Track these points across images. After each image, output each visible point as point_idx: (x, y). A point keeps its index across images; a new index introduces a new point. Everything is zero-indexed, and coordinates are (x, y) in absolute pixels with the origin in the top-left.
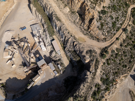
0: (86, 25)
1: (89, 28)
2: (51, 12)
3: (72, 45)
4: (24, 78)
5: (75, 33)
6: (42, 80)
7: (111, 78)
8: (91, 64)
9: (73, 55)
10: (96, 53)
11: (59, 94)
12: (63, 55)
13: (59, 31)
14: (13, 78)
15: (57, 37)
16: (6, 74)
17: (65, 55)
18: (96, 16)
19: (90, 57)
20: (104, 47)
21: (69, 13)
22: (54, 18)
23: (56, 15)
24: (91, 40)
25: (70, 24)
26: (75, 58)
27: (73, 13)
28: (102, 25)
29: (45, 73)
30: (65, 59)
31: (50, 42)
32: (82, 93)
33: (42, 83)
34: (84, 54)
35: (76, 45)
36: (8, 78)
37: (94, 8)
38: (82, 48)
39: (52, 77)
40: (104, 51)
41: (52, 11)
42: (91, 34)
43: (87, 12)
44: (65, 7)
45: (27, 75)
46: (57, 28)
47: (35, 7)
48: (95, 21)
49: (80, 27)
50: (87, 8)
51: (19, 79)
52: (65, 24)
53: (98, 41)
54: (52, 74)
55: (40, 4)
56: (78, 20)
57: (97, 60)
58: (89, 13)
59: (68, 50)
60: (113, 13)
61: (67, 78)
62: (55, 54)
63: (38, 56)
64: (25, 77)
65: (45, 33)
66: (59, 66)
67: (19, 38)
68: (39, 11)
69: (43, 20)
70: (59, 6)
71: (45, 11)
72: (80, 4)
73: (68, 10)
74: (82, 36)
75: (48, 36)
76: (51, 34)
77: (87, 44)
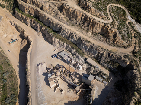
0: (111, 40)
1: (114, 41)
2: (77, 38)
3: (108, 56)
4: (78, 99)
5: (106, 47)
6: (97, 92)
8: (132, 64)
9: (110, 64)
10: (130, 56)
11: (119, 98)
12: (101, 67)
13: (90, 51)
14: (68, 102)
15: (88, 56)
16: (60, 101)
17: (102, 67)
18: (117, 32)
19: (129, 59)
20: (132, 50)
21: (93, 35)
22: (84, 42)
23: (84, 39)
24: (120, 49)
25: (98, 42)
26: (114, 65)
27: (95, 35)
28: (123, 37)
29: (96, 87)
30: (104, 70)
31: (84, 61)
32: (140, 86)
33: (99, 95)
34: (123, 59)
35: (112, 55)
36: (64, 104)
37: (114, 27)
38: (119, 55)
39: (104, 87)
41: (79, 37)
42: (117, 45)
43: (109, 31)
44: (87, 32)
45: (78, 95)
46: (88, 48)
47: (57, 38)
48: (118, 35)
49: (107, 43)
50: (109, 29)
51: (74, 100)
52: (95, 43)
53: (125, 48)
54: (102, 85)
55: (61, 35)
56: (102, 38)
57: (134, 60)
58: (112, 31)
59: (104, 62)
60: (123, 28)
61: (115, 83)
62: (93, 69)
63: (78, 76)
64: (78, 97)
65: (75, 56)
66: (104, 76)
67: (53, 67)
68: (64, 41)
69: (69, 46)
70: (82, 33)
71: (68, 39)
72: (101, 27)
73: (91, 34)
74: (113, 48)
75: (80, 57)
76: (82, 55)
77: (119, 52)
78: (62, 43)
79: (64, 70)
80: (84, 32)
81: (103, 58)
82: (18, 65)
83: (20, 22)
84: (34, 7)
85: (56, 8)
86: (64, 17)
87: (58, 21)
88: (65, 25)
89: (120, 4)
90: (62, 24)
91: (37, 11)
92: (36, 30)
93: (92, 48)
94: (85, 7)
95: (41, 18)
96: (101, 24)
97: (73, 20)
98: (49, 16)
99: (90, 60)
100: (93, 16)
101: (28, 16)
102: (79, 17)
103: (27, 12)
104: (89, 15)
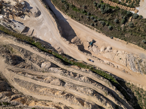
82: (67, 20)
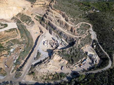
1: (74, 33)
5: (70, 35)
7: (83, 44)
13: (64, 36)
18: (76, 30)
22: (62, 32)
25: (68, 33)
28: (78, 32)
30: (67, 43)
34: (74, 38)
35: (71, 37)
40: (80, 38)
43: (73, 29)
46: (63, 35)
48: (76, 31)
50: (73, 28)
52: (66, 33)
53: (78, 36)
56: (70, 32)
59: (68, 41)
60: (81, 30)
62: (63, 43)
65: (58, 38)
68: (56, 32)
69: (57, 35)
70: (63, 30)
71: (58, 32)
72: (71, 28)
73: (67, 30)
74: (73, 35)
75: (60, 39)
76: (61, 38)
77: (74, 36)
78: (55, 33)
79: (52, 42)
80: (64, 30)
81: (68, 39)
83: (42, 26)
84: (49, 20)
85: (57, 20)
86: (58, 24)
87: (56, 25)
88: (58, 27)
89: (89, 23)
90: (57, 26)
91: (50, 21)
92: (47, 29)
93: (65, 35)
94: (67, 20)
95: (50, 24)
96: (71, 26)
97: (62, 25)
98: (53, 23)
99: (63, 40)
100: (68, 23)
101: (46, 24)
102: (64, 24)
103: (46, 22)
104: (67, 23)
